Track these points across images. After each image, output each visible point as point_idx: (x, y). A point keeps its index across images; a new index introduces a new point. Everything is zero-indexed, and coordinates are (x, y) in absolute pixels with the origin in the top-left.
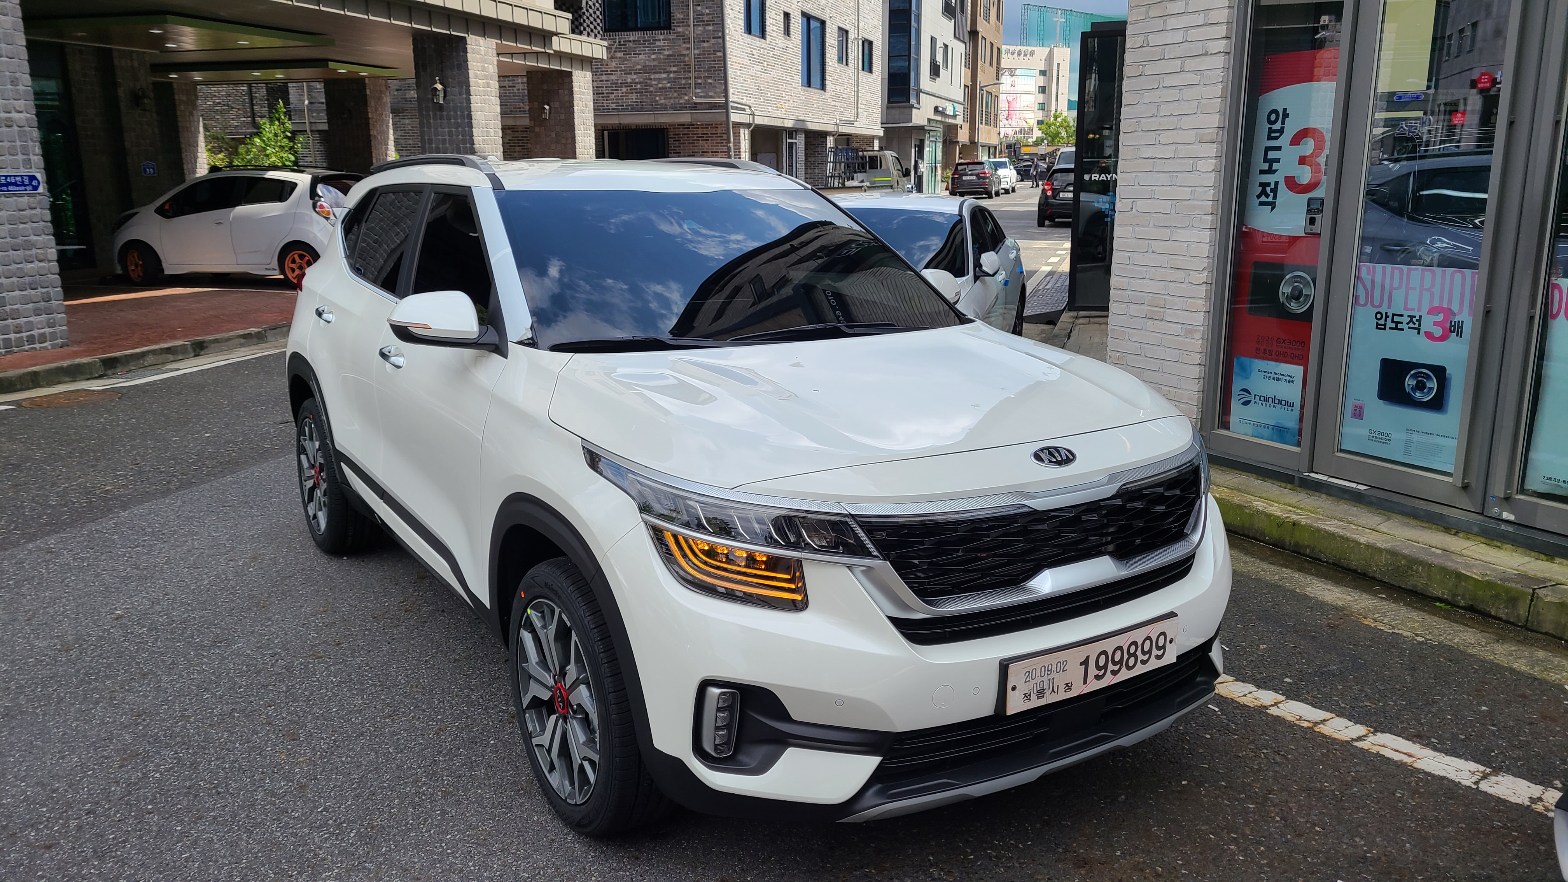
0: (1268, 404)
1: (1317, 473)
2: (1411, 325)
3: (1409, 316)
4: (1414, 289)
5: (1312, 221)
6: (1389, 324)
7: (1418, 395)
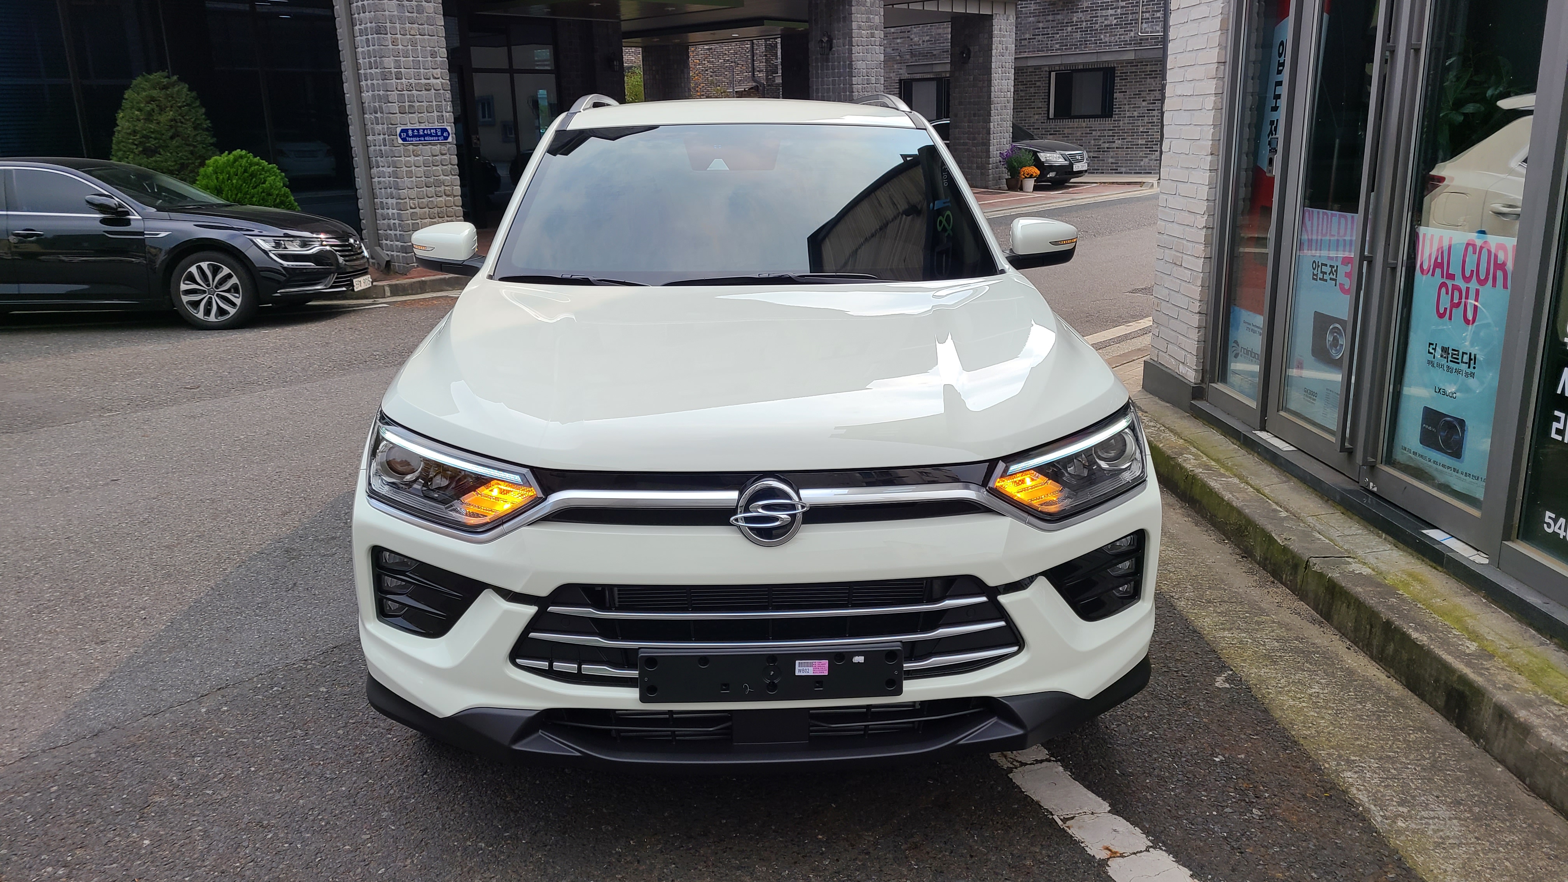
0: (1248, 357)
1: (1267, 431)
2: (1331, 276)
3: (1330, 266)
4: (1335, 236)
6: (1319, 274)
7: (1334, 352)
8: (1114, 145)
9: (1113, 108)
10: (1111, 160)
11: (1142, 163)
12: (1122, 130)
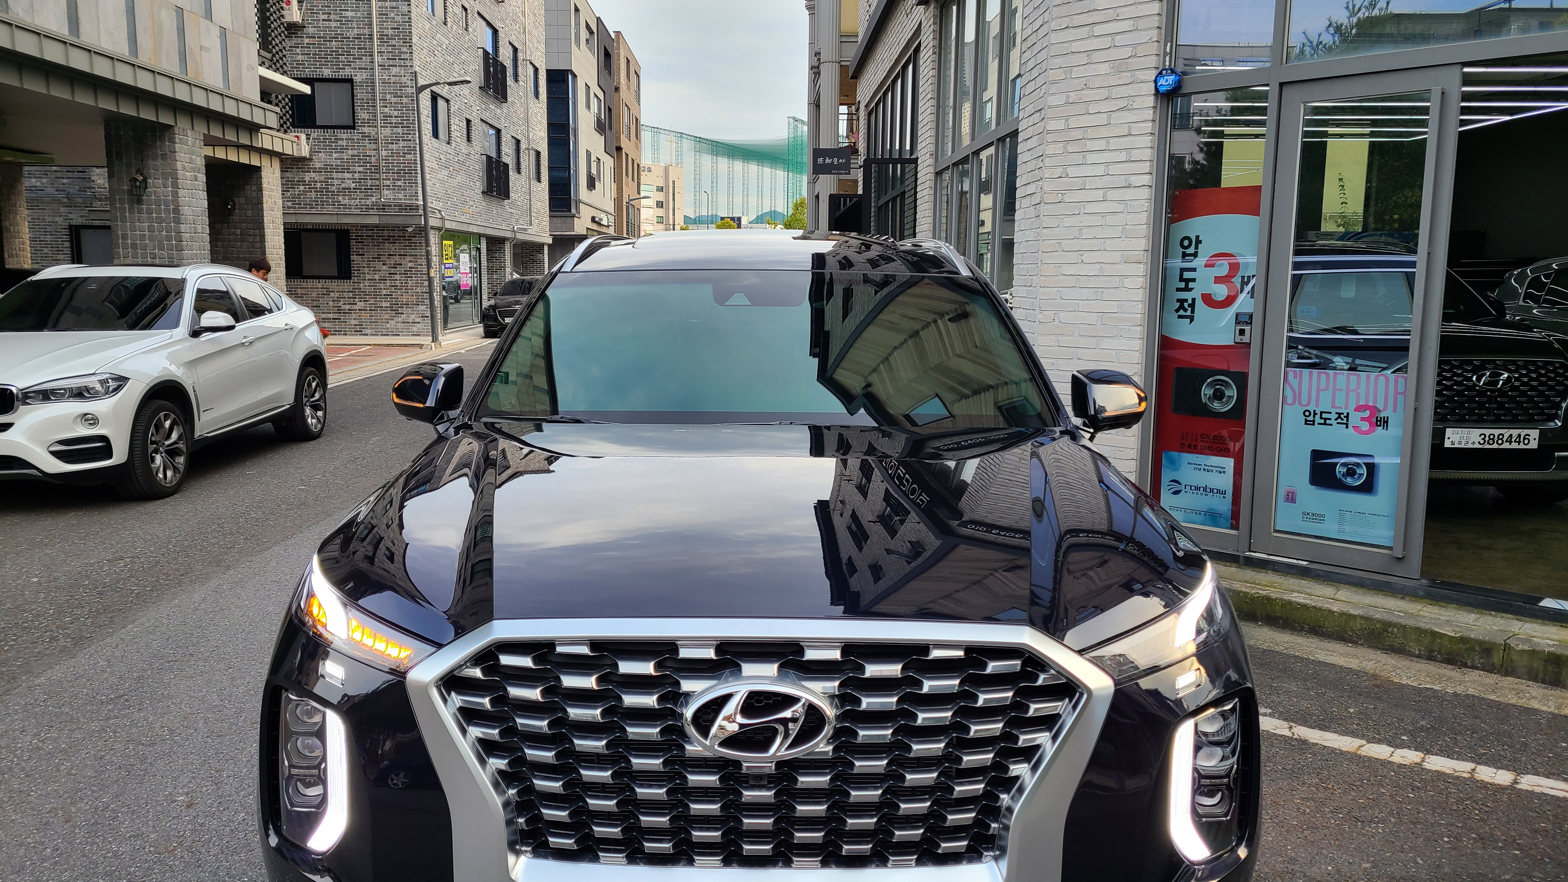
0: (1199, 492)
1: (1255, 552)
2: (1339, 421)
3: (1337, 413)
4: (1342, 390)
5: (1242, 332)
6: (1318, 419)
7: (1349, 480)
8: (355, 307)
9: (351, 270)
10: (353, 322)
11: (388, 326)
12: (363, 292)
